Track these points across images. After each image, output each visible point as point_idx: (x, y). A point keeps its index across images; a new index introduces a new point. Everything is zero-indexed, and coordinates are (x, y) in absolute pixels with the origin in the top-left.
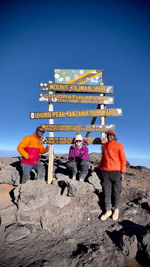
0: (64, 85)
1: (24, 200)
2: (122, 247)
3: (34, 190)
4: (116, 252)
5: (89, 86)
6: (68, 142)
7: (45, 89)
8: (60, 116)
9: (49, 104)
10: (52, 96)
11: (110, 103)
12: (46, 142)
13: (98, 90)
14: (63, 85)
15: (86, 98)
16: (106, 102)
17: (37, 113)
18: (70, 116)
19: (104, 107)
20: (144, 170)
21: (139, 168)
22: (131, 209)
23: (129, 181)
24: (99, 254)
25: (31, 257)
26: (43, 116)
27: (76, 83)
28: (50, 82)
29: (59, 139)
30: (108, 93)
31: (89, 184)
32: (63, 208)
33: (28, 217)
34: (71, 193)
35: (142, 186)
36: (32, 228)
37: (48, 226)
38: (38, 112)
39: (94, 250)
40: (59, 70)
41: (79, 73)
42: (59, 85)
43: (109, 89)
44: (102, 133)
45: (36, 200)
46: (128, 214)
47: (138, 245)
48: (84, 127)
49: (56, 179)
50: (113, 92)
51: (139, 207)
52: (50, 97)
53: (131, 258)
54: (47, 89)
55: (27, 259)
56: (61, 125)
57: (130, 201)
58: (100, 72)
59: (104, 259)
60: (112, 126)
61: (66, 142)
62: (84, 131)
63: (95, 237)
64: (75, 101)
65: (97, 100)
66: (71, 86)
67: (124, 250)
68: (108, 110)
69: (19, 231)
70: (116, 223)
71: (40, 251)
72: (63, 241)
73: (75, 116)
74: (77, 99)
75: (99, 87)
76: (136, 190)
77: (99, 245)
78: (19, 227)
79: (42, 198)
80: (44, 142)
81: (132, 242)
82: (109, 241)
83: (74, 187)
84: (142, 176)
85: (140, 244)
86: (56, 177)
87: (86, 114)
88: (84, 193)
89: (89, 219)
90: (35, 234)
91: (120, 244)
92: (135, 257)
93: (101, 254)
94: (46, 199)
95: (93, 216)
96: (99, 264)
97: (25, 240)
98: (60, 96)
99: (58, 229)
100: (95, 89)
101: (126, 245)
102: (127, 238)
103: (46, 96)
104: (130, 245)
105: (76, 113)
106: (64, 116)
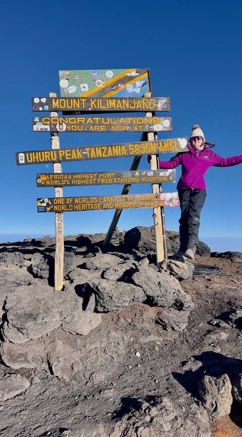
0: (78, 100)
1: (15, 323)
2: (204, 397)
3: (32, 304)
4: (194, 405)
5: (126, 99)
6: (90, 206)
7: (43, 108)
8: (74, 156)
9: (52, 135)
10: (56, 121)
11: (165, 130)
12: (48, 209)
13: (142, 106)
14: (76, 99)
15: (120, 122)
16: (157, 128)
17: (29, 152)
18: (92, 157)
19: (155, 137)
20: (238, 260)
21: (229, 255)
22: (216, 331)
23: (210, 280)
24: (164, 410)
25: (37, 425)
26: (42, 159)
27: (101, 95)
28: (52, 95)
29: (74, 200)
30: (160, 110)
31: (134, 287)
32: (89, 335)
33: (25, 355)
34: (102, 306)
35: (235, 288)
36: (32, 377)
37: (62, 370)
38: (32, 152)
39: (154, 405)
40: (67, 73)
41: (105, 76)
42: (69, 99)
43: (161, 103)
44: (154, 185)
45: (38, 322)
46: (211, 341)
47: (233, 392)
48: (120, 176)
49: (71, 283)
50: (169, 107)
51: (231, 327)
52: (52, 122)
53: (222, 417)
54: (46, 108)
55: (31, 429)
56: (77, 174)
57: (214, 318)
58: (144, 73)
59: (173, 417)
60: (170, 171)
61: (88, 206)
62: (119, 184)
63: (153, 384)
64: (100, 129)
65: (141, 125)
66: (91, 100)
67: (208, 402)
68: (163, 143)
69: (8, 381)
70: (190, 358)
71: (52, 415)
72: (94, 396)
73: (101, 156)
74: (104, 125)
75: (144, 100)
76: (225, 296)
77: (161, 396)
78: (8, 375)
79: (48, 316)
80: (45, 208)
81: (222, 387)
82: (180, 389)
83: (108, 293)
84: (235, 270)
85: (236, 390)
86: (69, 279)
87: (121, 152)
88: (127, 304)
89: (138, 355)
90: (39, 387)
91: (201, 392)
92: (229, 415)
93: (166, 410)
94: (56, 318)
95: (145, 349)
96: (164, 426)
97: (21, 397)
98: (72, 121)
99: (82, 375)
100: (136, 105)
101: (210, 392)
102: (211, 379)
103: (45, 121)
104: (218, 392)
105: (102, 150)
106: (81, 157)
